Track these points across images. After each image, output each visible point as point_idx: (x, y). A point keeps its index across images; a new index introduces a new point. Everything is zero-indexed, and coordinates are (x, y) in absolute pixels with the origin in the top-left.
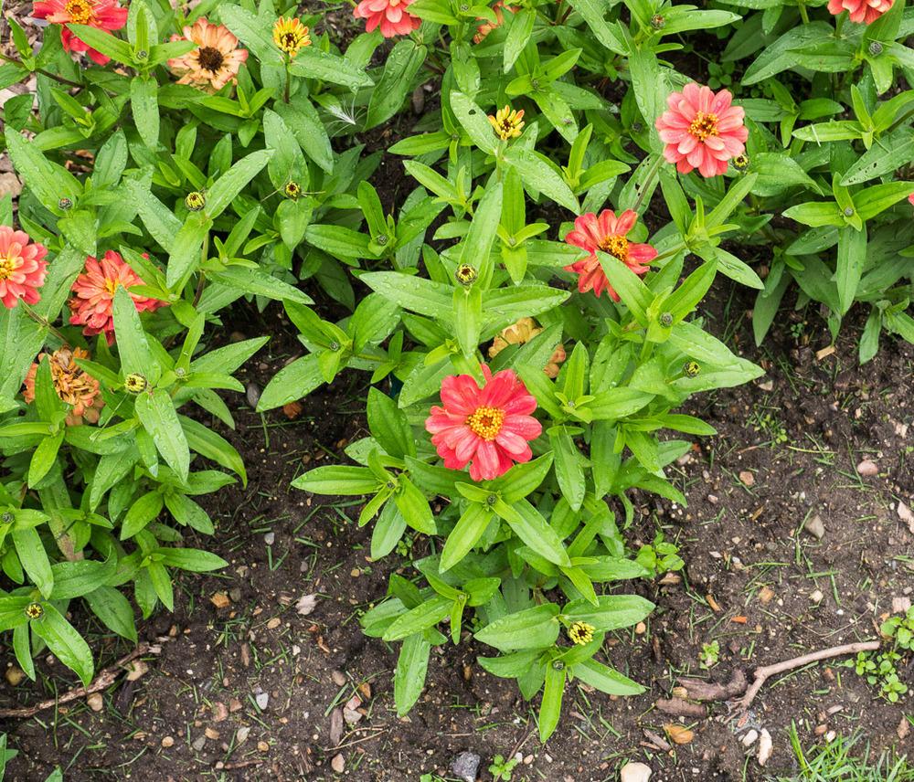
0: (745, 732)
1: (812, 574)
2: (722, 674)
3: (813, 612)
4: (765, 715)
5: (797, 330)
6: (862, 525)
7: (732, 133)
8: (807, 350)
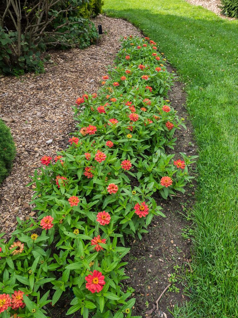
0: (161, 315)
1: (154, 279)
2: (151, 307)
3: (158, 286)
4: (162, 310)
5: (128, 240)
6: (156, 266)
7: (108, 216)
8: (132, 243)
